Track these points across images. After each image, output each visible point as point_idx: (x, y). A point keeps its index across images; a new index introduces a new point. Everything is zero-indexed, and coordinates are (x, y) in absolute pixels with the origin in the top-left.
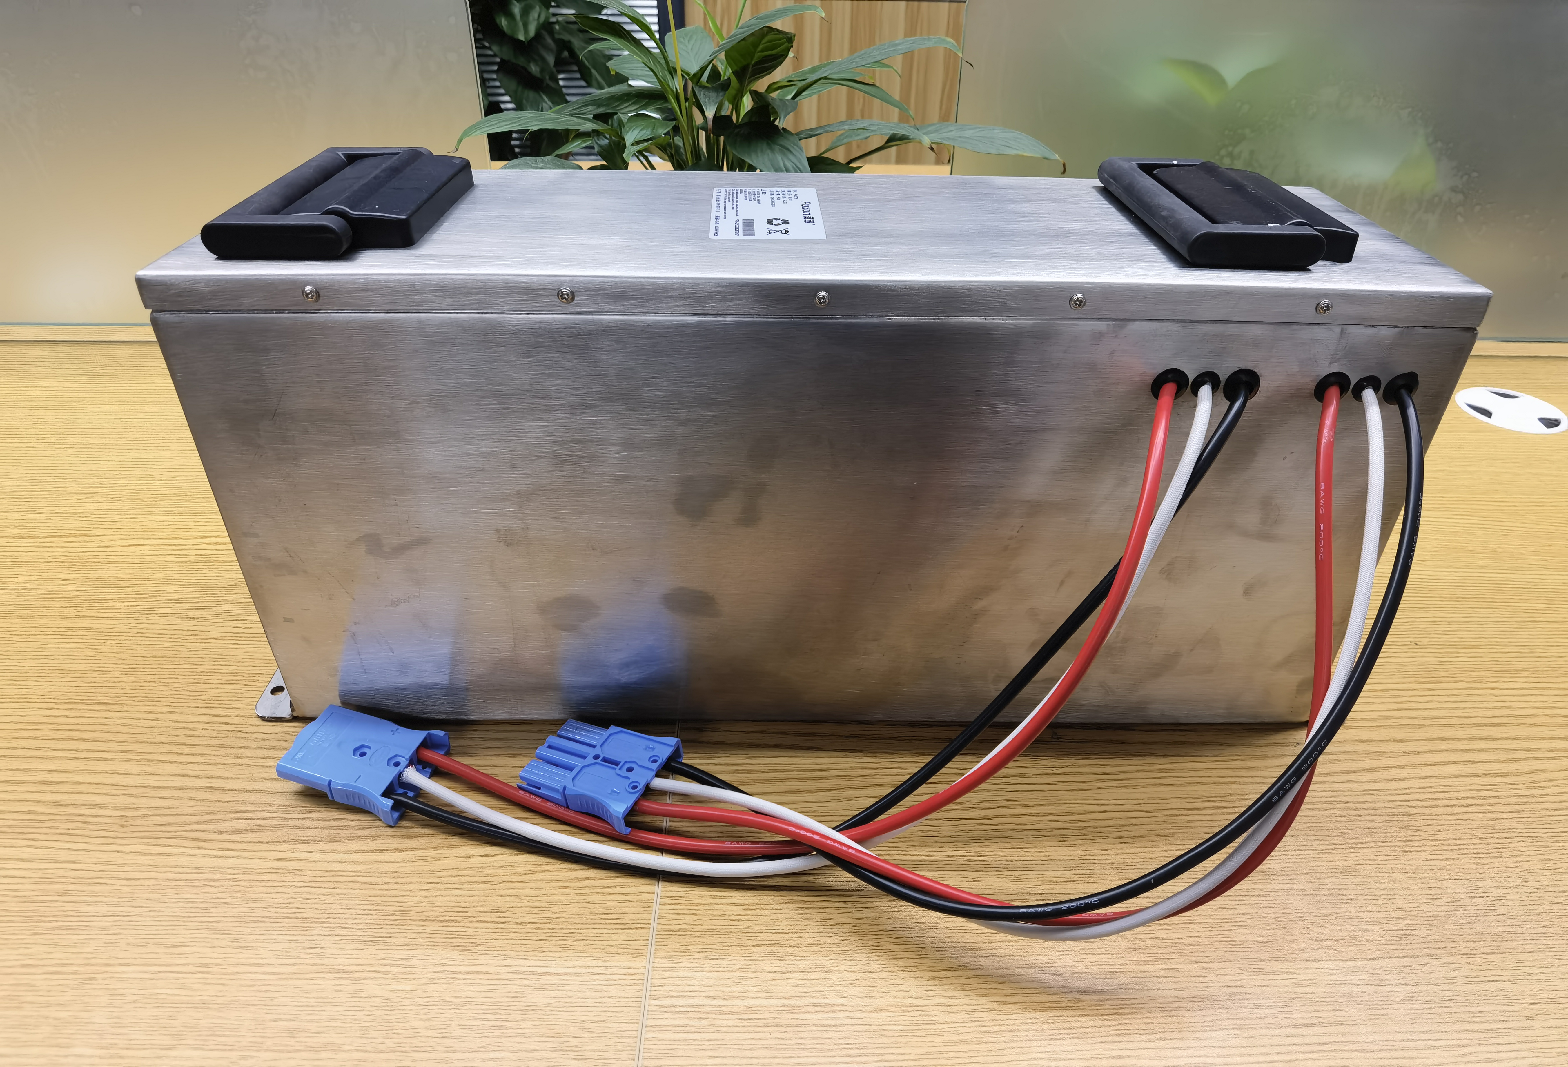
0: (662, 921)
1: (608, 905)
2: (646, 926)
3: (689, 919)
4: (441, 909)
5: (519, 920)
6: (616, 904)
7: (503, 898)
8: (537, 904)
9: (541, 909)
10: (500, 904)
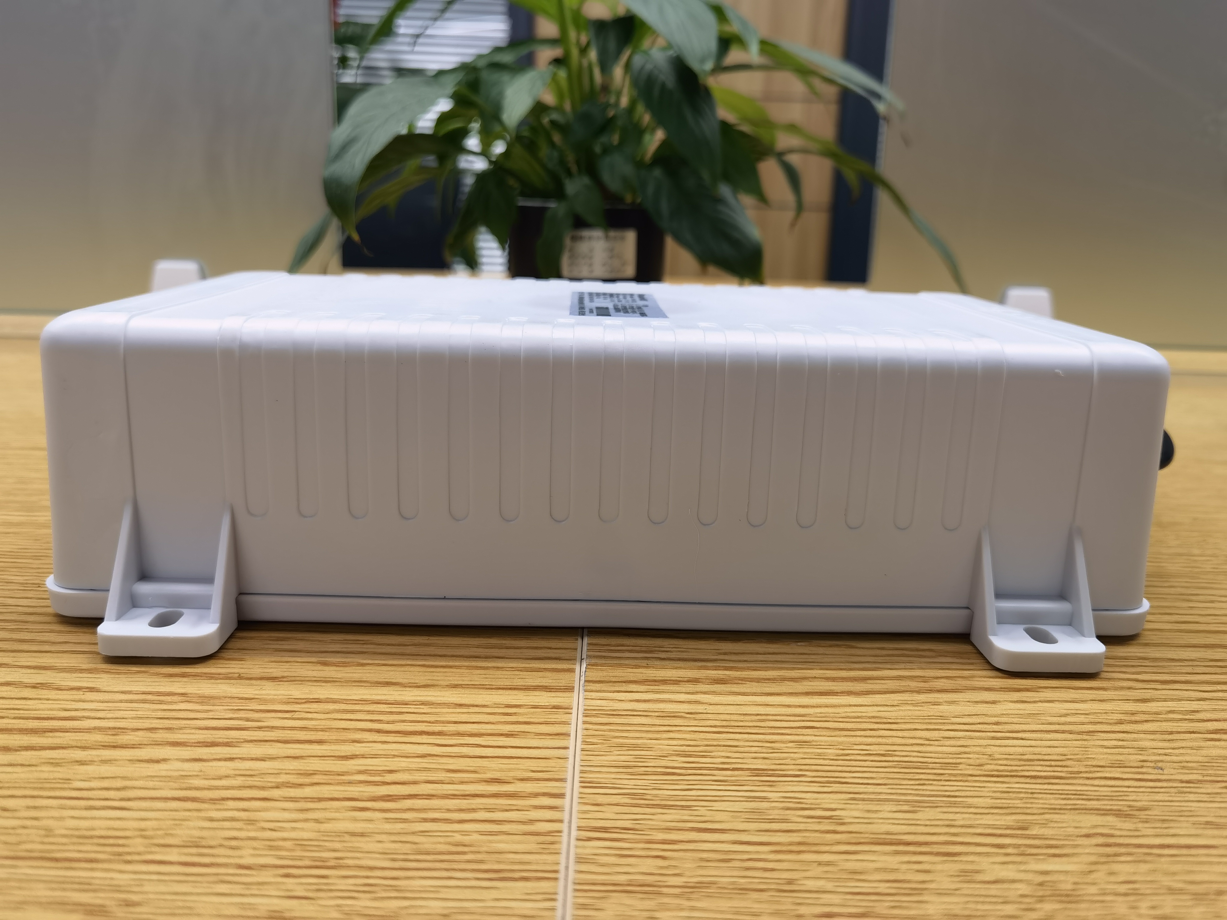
0: (584, 867)
1: (458, 838)
2: (551, 875)
3: (649, 865)
4: (64, 840)
5: (247, 861)
6: (476, 837)
7: (215, 824)
8: (293, 835)
9: (300, 844)
10: (205, 833)
